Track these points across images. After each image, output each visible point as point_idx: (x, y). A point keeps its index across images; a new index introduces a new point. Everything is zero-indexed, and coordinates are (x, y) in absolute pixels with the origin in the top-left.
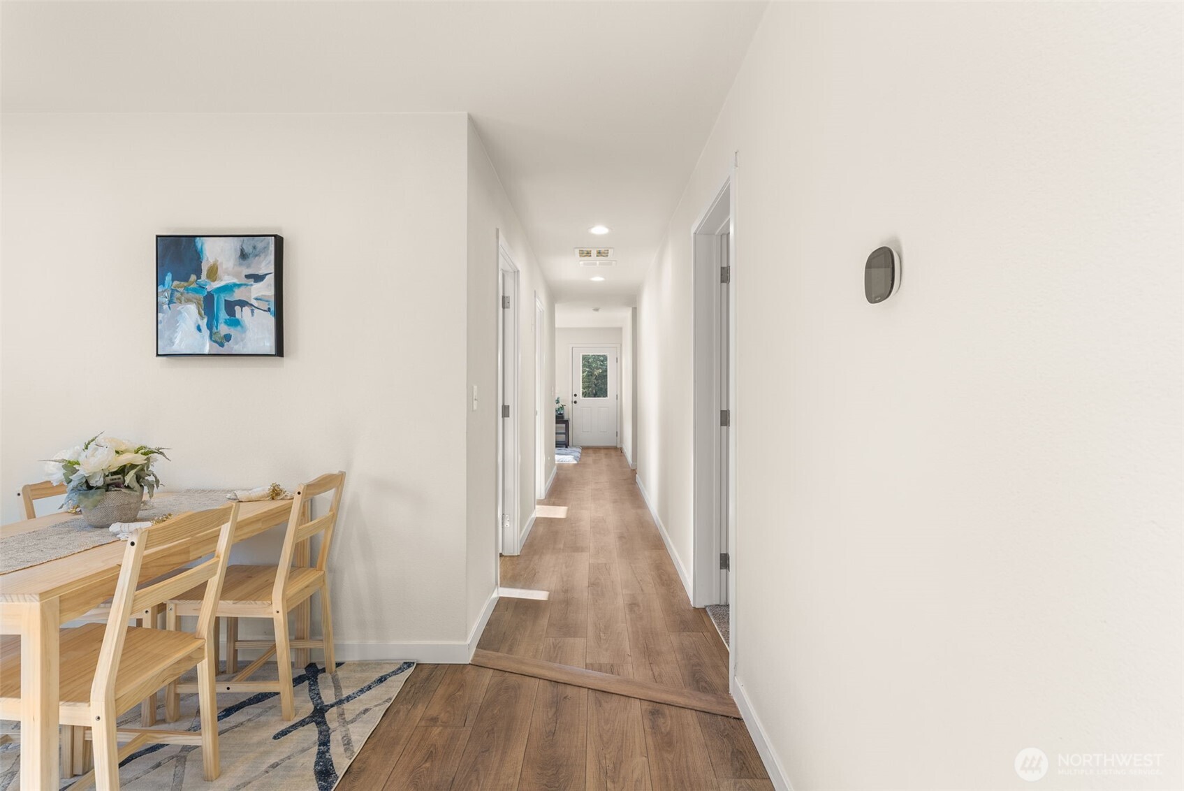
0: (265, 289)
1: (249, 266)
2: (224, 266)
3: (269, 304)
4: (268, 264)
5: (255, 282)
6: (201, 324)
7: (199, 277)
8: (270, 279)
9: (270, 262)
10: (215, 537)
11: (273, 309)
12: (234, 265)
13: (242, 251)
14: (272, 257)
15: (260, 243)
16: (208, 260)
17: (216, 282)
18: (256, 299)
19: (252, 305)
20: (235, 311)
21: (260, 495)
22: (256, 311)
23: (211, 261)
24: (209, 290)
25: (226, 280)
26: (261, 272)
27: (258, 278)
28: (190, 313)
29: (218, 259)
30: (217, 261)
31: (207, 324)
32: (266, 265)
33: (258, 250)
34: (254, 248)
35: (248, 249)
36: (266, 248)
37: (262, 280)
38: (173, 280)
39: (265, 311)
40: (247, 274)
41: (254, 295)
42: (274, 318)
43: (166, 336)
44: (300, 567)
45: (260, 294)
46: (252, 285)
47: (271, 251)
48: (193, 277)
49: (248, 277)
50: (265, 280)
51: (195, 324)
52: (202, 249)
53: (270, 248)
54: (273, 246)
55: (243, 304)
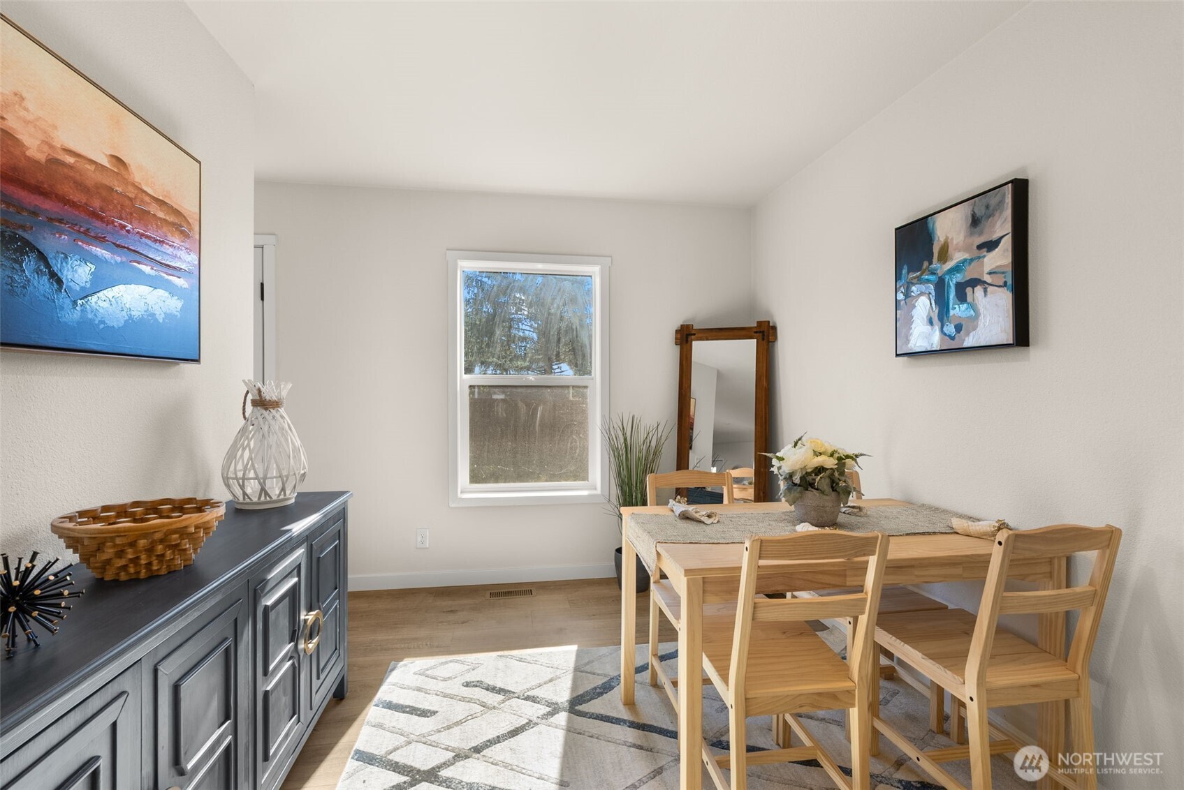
0: (1001, 258)
1: (981, 234)
2: (955, 242)
3: (1005, 277)
4: (1004, 222)
5: (987, 252)
6: (933, 317)
7: (931, 263)
8: (1007, 243)
9: (1005, 220)
10: (863, 568)
11: (1010, 282)
12: (965, 237)
13: (974, 216)
14: (1008, 212)
15: (993, 200)
16: (939, 240)
17: (947, 263)
18: (990, 273)
19: (985, 282)
20: (966, 294)
21: (982, 530)
22: (990, 289)
23: (942, 239)
24: (940, 275)
25: (957, 257)
26: (995, 237)
27: (991, 245)
28: (923, 306)
29: (948, 235)
30: (947, 238)
31: (938, 316)
32: (1002, 226)
33: (991, 208)
34: (987, 207)
35: (980, 212)
36: (1002, 202)
37: (997, 247)
38: (908, 273)
39: (1000, 286)
40: (978, 244)
41: (987, 269)
42: (1011, 294)
43: (903, 335)
44: (1046, 652)
45: (994, 266)
46: (984, 256)
47: (1008, 203)
48: (926, 264)
49: (980, 247)
50: (1000, 245)
51: (927, 316)
52: (933, 228)
53: (1007, 201)
54: (1010, 196)
55: (974, 282)
